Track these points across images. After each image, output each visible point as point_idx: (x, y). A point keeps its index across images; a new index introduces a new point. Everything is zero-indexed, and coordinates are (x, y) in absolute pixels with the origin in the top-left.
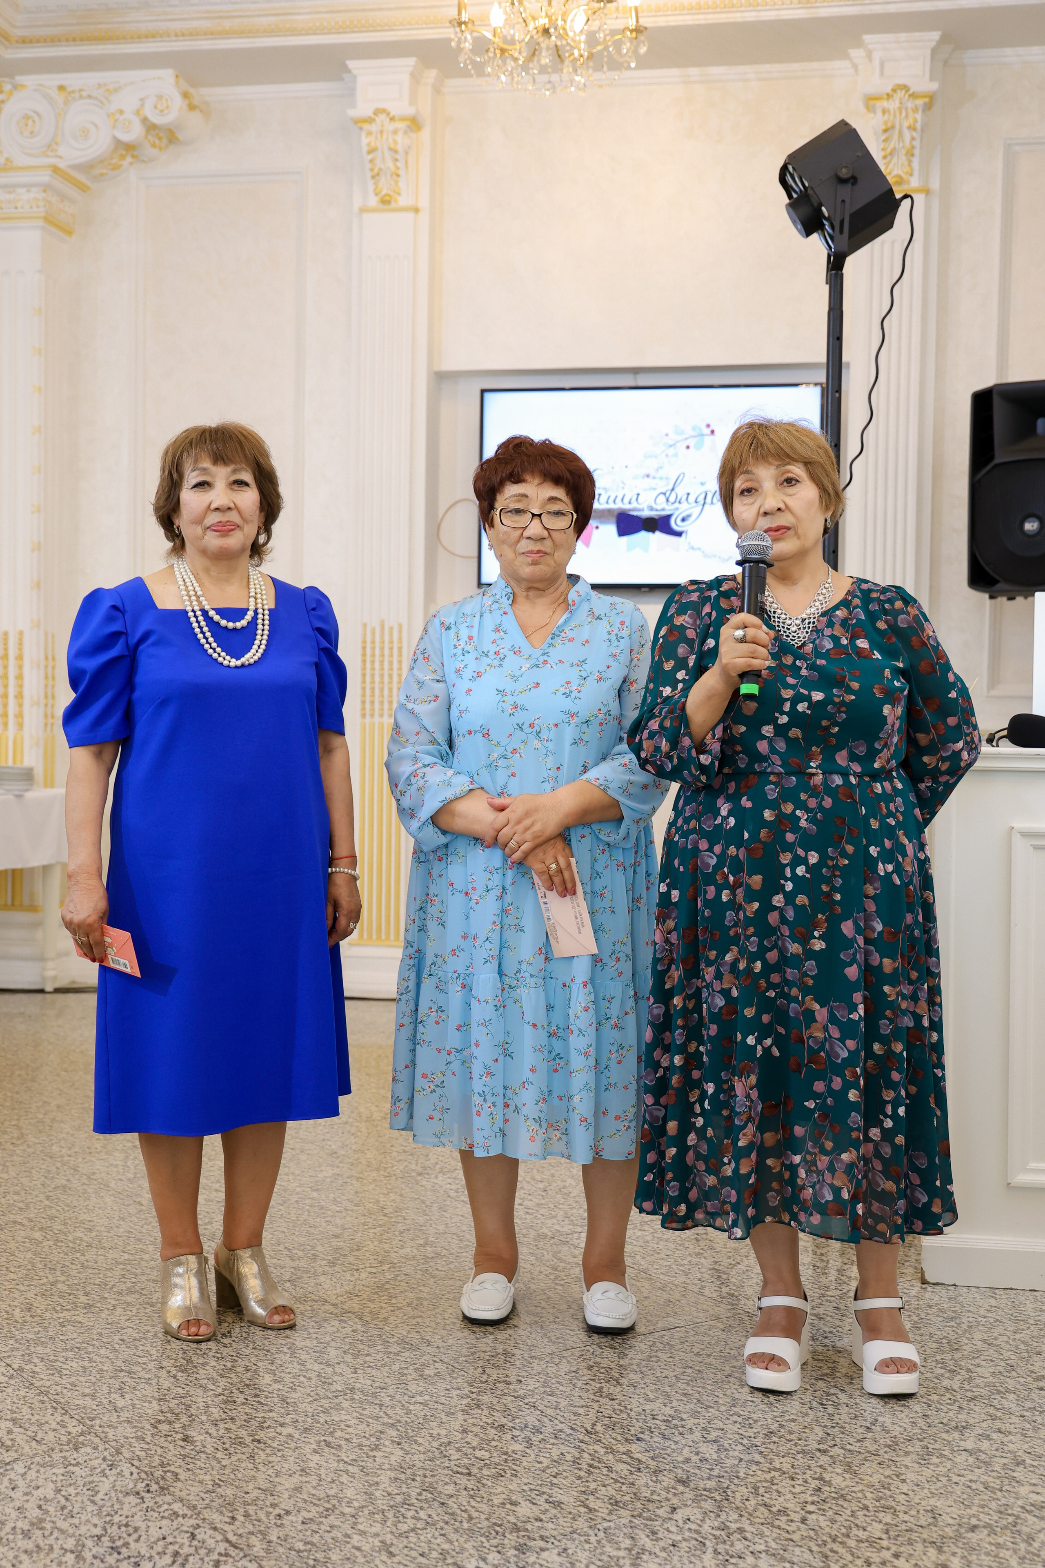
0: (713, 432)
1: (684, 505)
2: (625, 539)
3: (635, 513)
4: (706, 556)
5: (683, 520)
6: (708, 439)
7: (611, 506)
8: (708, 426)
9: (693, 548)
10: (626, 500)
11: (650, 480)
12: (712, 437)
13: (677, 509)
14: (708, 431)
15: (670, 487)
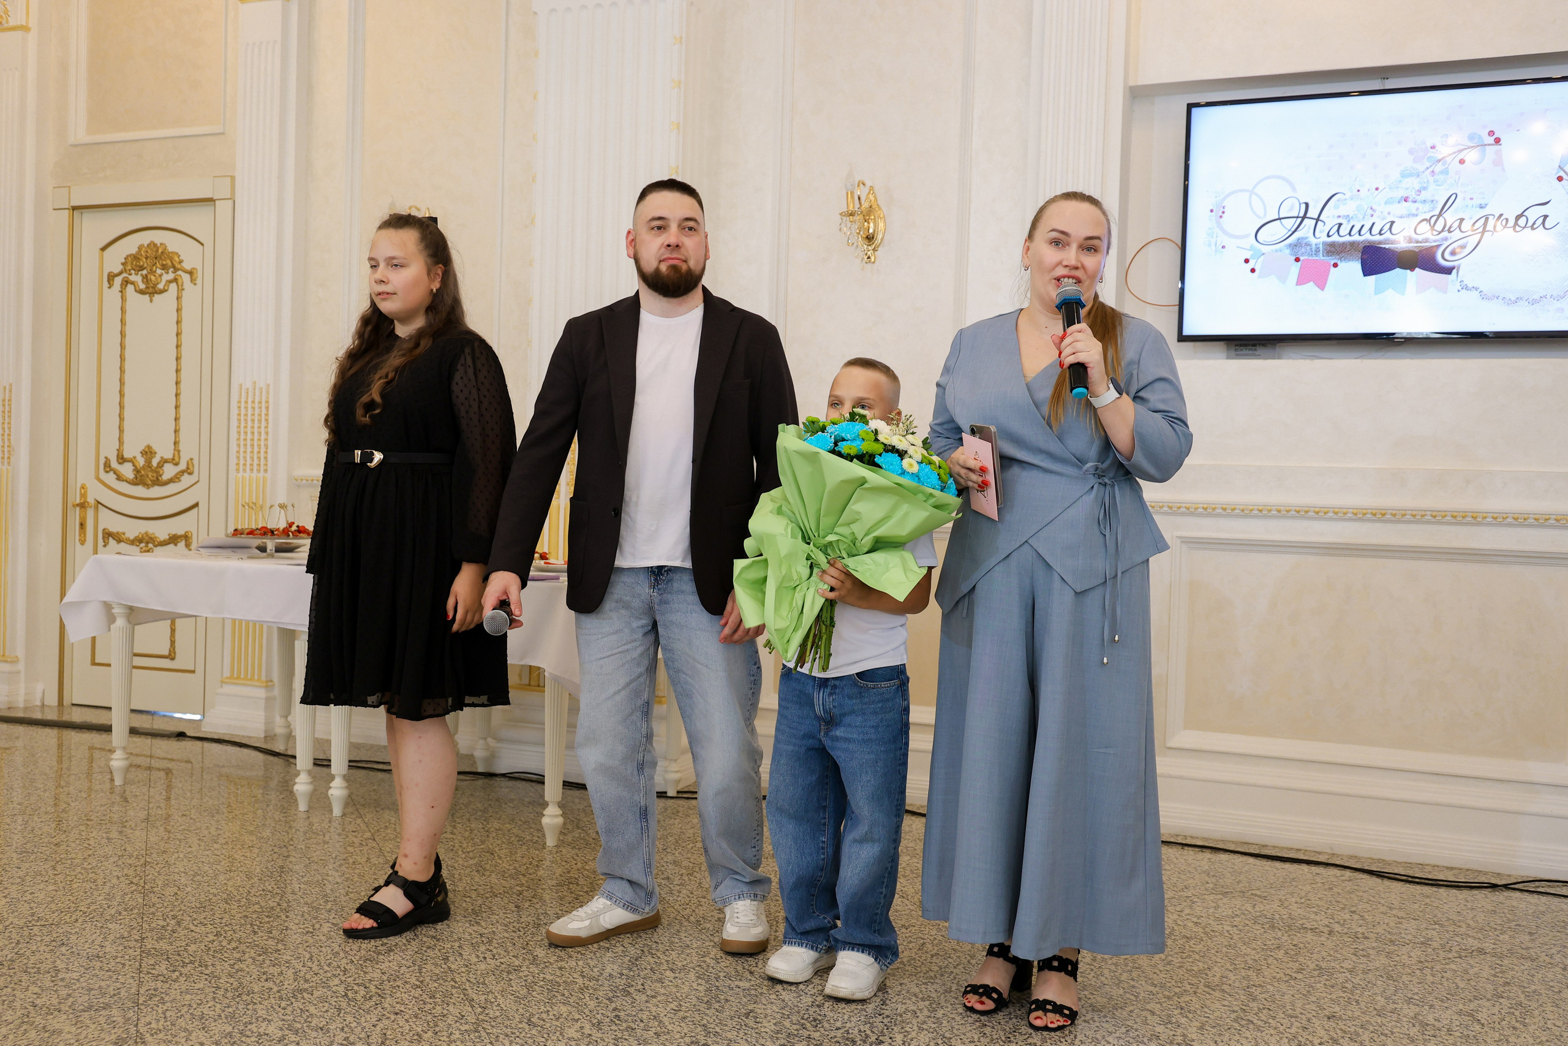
0: (1498, 141)
1: (1457, 234)
2: (1372, 279)
3: (1387, 246)
4: (1484, 297)
5: (1453, 253)
6: (1491, 150)
7: (1356, 238)
8: (1491, 133)
9: (1467, 288)
10: (1375, 230)
11: (1409, 204)
12: (1497, 147)
13: (1446, 239)
14: (1491, 140)
15: (1437, 212)
